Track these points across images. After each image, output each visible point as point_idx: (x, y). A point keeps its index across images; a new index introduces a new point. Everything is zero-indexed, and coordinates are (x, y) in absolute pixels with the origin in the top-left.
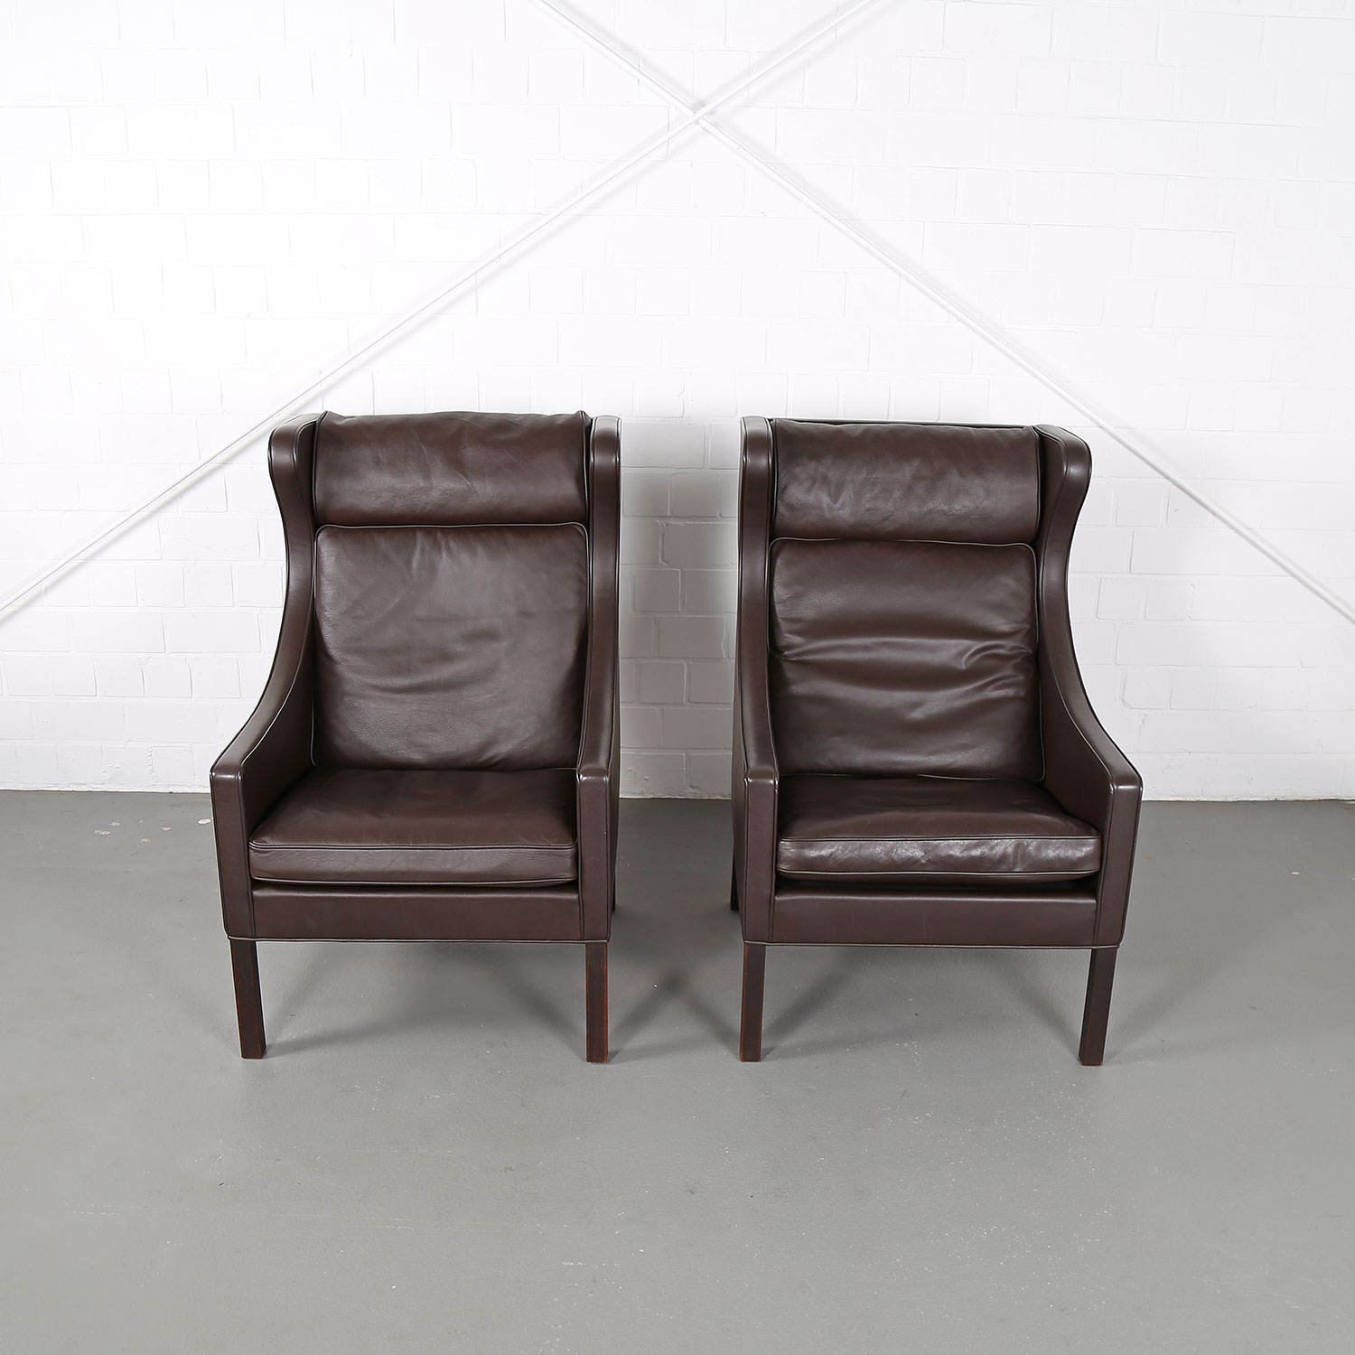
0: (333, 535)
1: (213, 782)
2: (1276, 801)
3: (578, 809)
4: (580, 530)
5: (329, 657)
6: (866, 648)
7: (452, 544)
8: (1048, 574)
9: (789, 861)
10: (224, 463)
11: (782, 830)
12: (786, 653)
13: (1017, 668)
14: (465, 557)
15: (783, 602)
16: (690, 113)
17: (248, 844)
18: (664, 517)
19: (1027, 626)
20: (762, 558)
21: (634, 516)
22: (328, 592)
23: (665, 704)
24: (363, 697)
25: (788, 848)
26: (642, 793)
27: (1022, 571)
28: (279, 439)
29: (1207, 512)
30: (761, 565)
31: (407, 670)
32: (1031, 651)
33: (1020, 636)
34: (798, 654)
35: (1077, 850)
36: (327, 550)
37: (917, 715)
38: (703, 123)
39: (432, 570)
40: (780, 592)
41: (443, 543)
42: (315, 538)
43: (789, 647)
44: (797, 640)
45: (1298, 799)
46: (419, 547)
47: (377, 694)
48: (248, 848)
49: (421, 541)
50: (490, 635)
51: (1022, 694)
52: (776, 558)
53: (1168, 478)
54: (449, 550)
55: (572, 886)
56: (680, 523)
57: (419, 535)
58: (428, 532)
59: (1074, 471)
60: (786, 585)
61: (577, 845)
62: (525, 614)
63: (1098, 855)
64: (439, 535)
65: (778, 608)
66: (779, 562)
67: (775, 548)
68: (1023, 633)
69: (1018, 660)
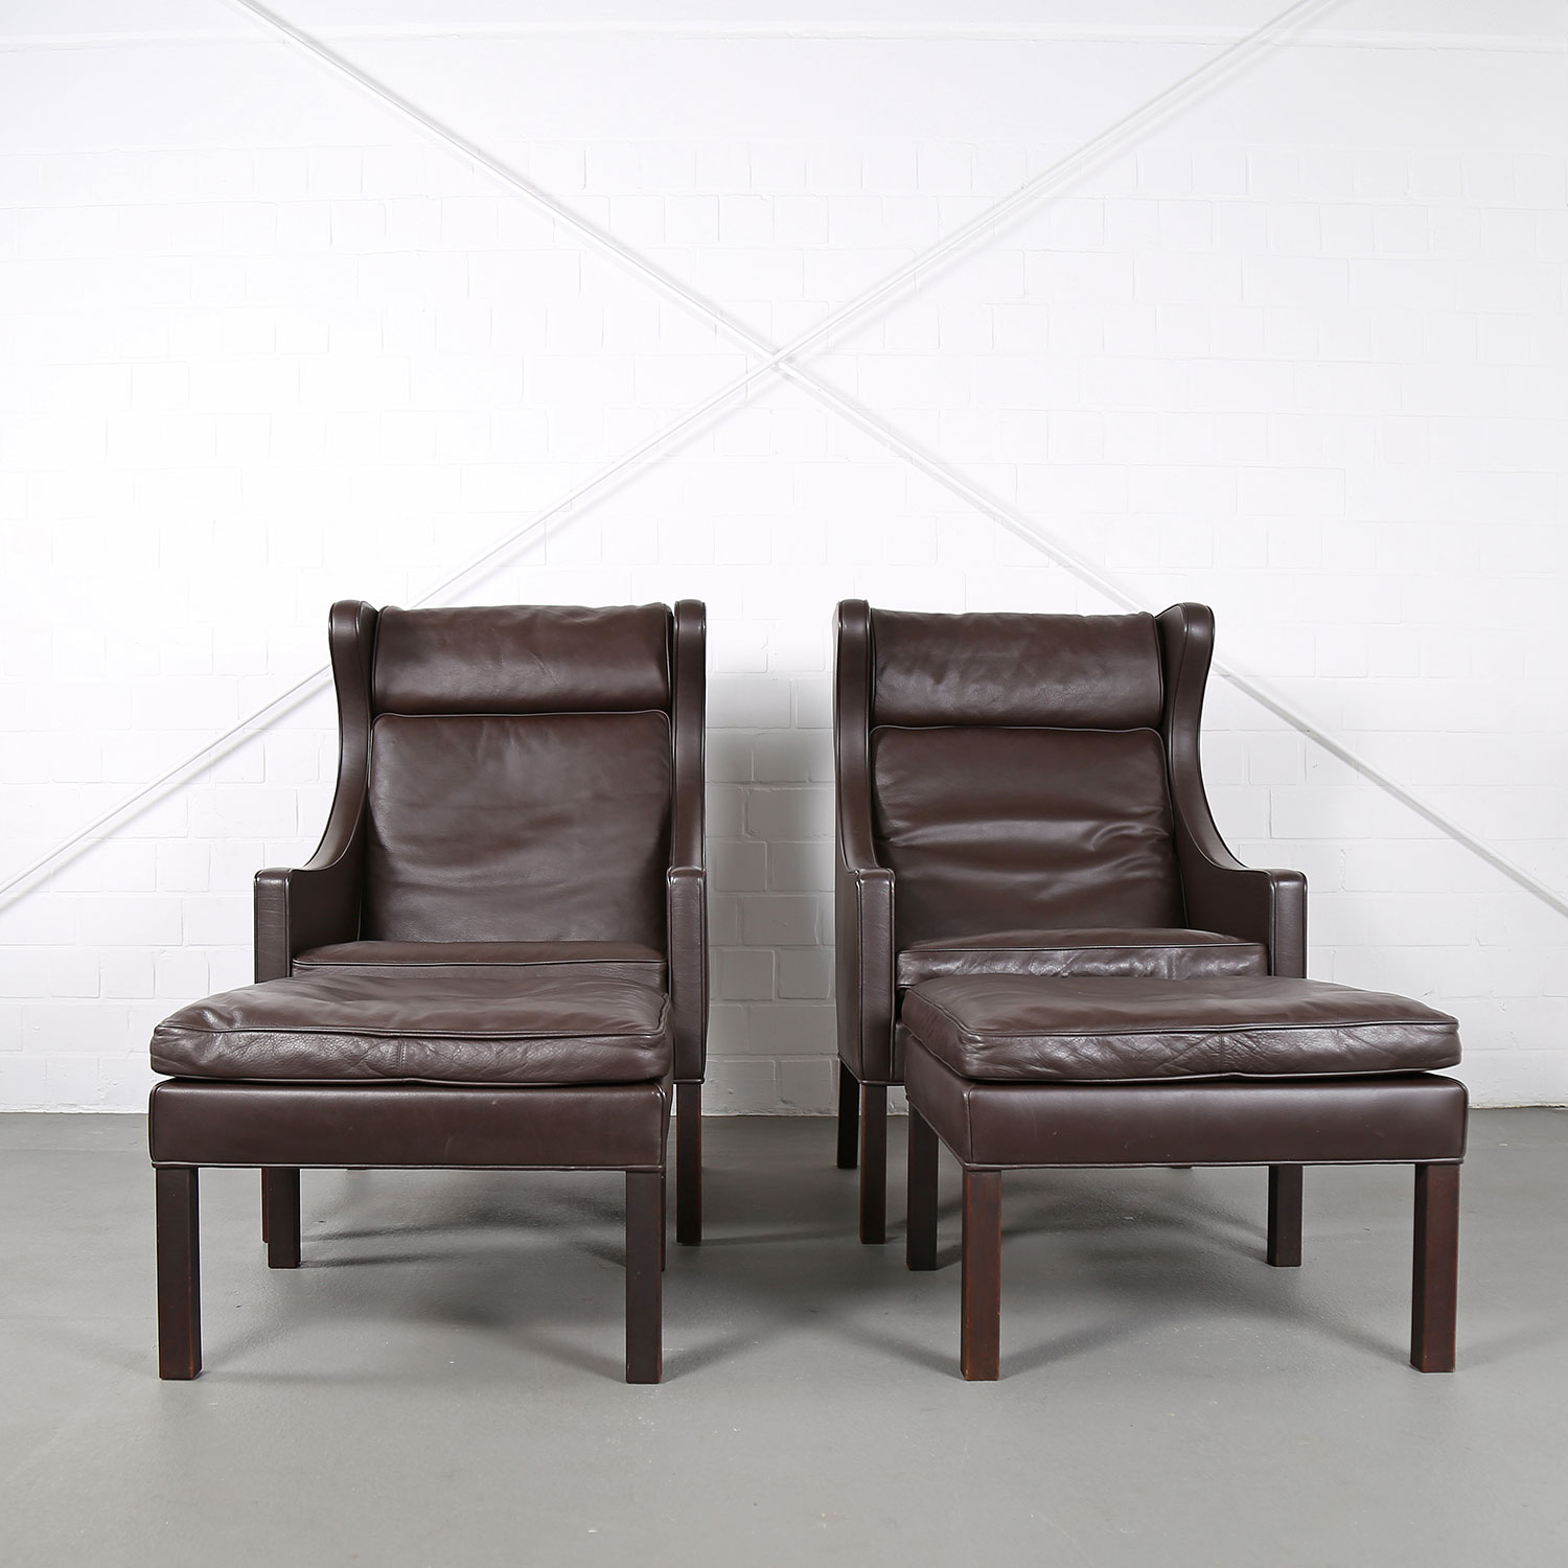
0: (392, 724)
3: (669, 914)
4: (662, 717)
5: (382, 847)
7: (522, 731)
8: (1177, 743)
9: (911, 975)
10: (264, 729)
12: (892, 840)
13: (1153, 849)
14: (535, 744)
15: (886, 788)
16: (768, 356)
17: (291, 962)
18: (748, 783)
19: (1161, 809)
22: (384, 793)
23: (752, 1000)
25: (909, 965)
26: (725, 1110)
27: (1150, 754)
32: (1166, 834)
33: (1155, 817)
34: (904, 840)
35: (1240, 960)
36: (383, 737)
37: (1045, 895)
38: (782, 365)
39: (498, 755)
40: (882, 780)
41: (512, 732)
42: (372, 727)
43: (897, 832)
44: (903, 825)
46: (484, 733)
47: (434, 883)
48: (291, 966)
49: (488, 729)
50: (561, 821)
51: (1160, 874)
52: (879, 740)
53: (1302, 730)
54: (518, 738)
56: (765, 789)
57: (486, 723)
58: (496, 720)
59: (1196, 631)
60: (888, 771)
61: (667, 961)
62: (601, 797)
63: (1264, 964)
64: (507, 723)
65: (882, 795)
66: (880, 749)
67: (875, 735)
68: (1155, 816)
69: (1154, 841)
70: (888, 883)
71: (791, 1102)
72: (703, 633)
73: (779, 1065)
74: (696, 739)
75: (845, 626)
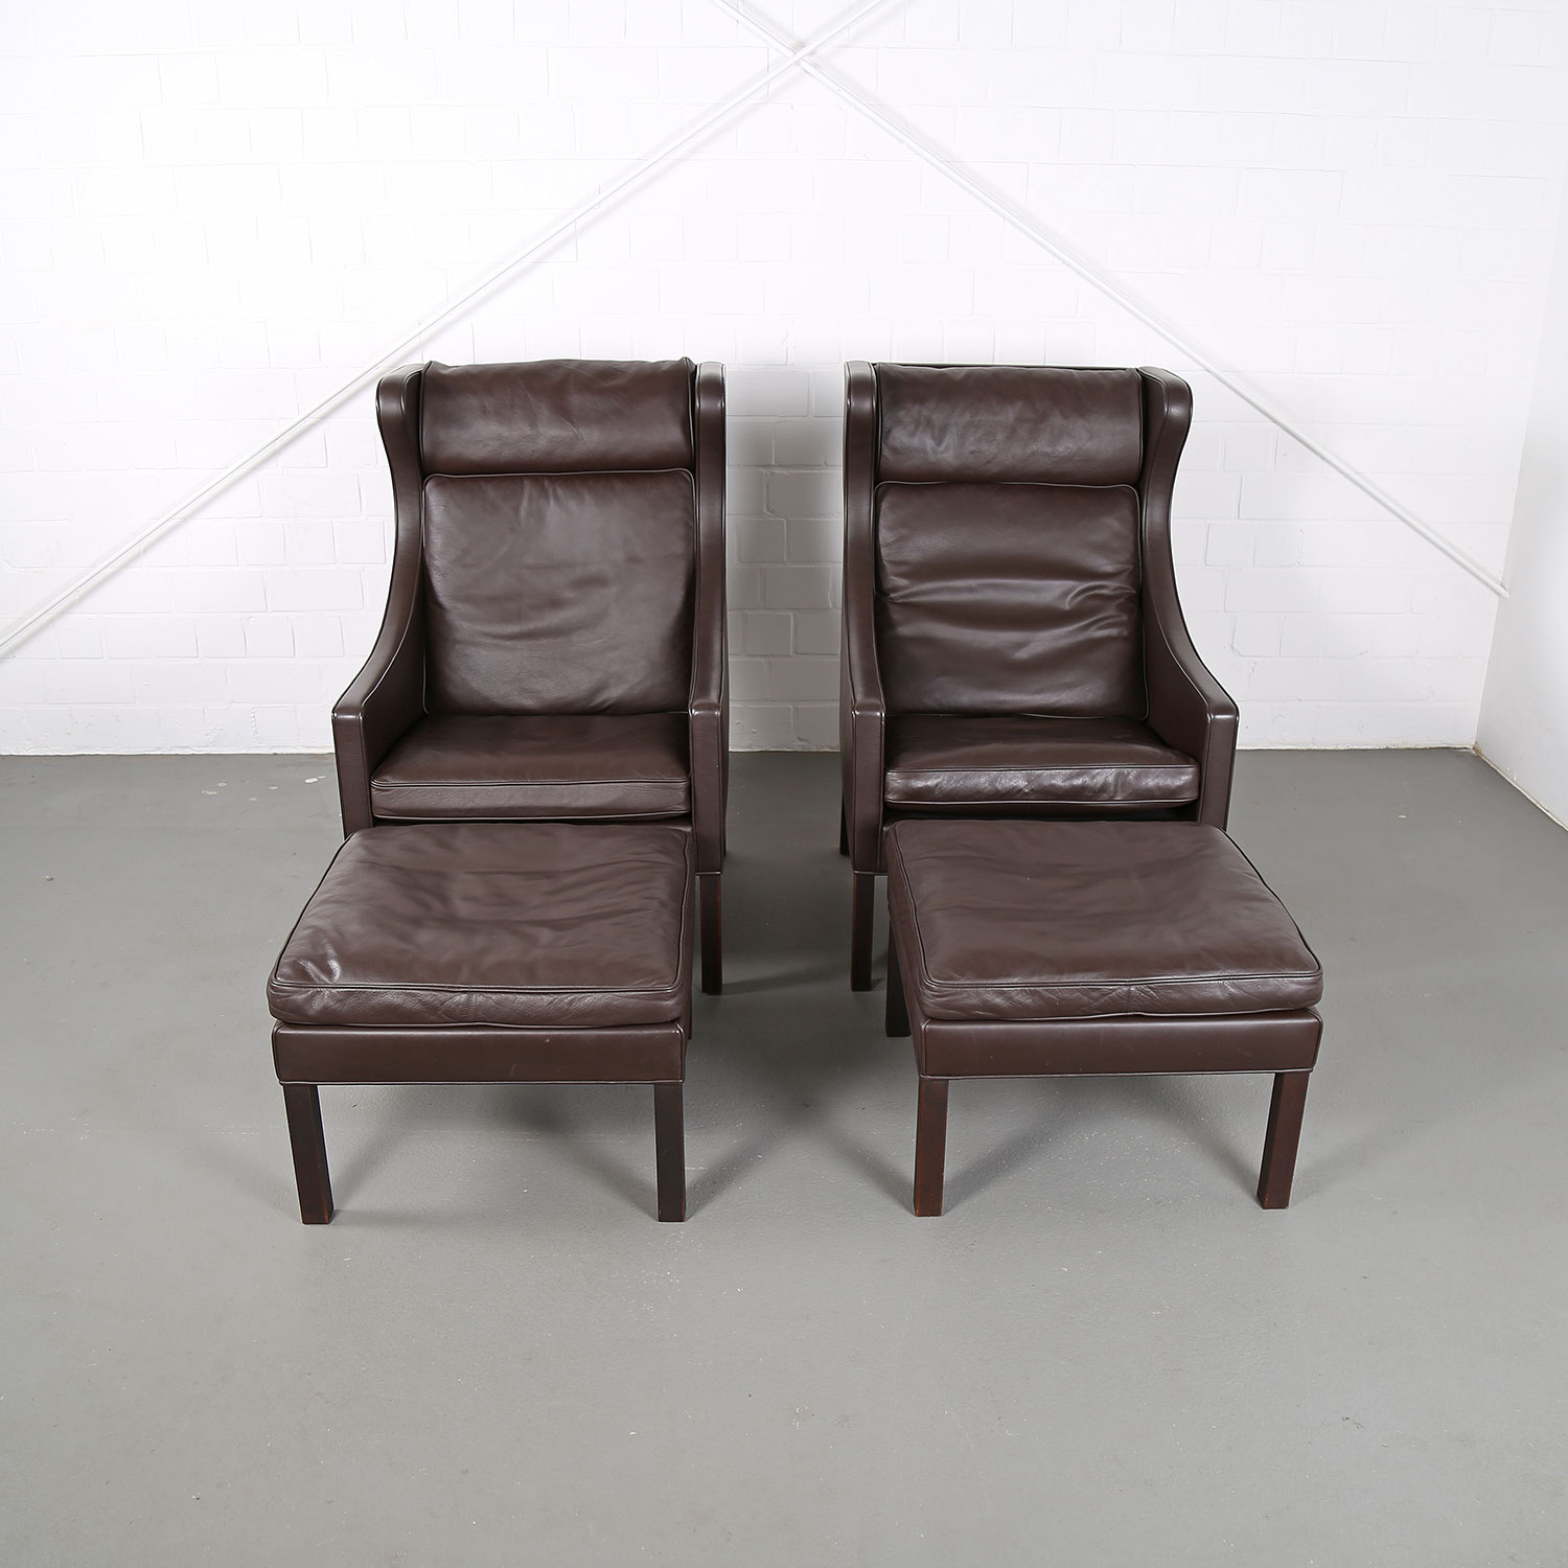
0: (441, 484)
1: (335, 722)
2: (1387, 749)
3: (691, 742)
4: (686, 476)
5: (440, 605)
6: (970, 590)
7: (560, 492)
8: (1152, 515)
9: (896, 791)
10: (324, 418)
11: (889, 761)
12: (892, 595)
13: (1121, 608)
14: (572, 504)
15: (888, 545)
16: (790, 54)
17: (370, 783)
18: (769, 466)
19: (1131, 567)
20: (867, 501)
21: (739, 465)
22: (437, 542)
23: (772, 655)
24: (474, 644)
25: (895, 779)
26: (750, 747)
27: (1126, 512)
28: (386, 389)
29: (1315, 456)
30: (866, 507)
31: (517, 617)
32: (1134, 592)
33: (1123, 577)
34: (902, 597)
35: (1178, 778)
36: (434, 497)
37: (1022, 654)
38: (803, 63)
39: (540, 517)
40: (885, 536)
41: (551, 491)
42: (423, 487)
43: (895, 589)
44: (902, 582)
45: (1409, 746)
46: (526, 495)
47: (488, 641)
48: (370, 787)
49: (528, 489)
50: (597, 581)
51: (1125, 633)
52: (881, 502)
53: (1275, 422)
54: (557, 498)
55: (686, 818)
56: (785, 472)
57: (527, 483)
58: (536, 480)
59: (1175, 411)
60: (891, 528)
61: (690, 779)
62: (633, 560)
63: (1196, 783)
64: (546, 483)
65: (884, 551)
66: (884, 506)
67: (879, 493)
68: (1126, 574)
69: (1122, 600)
70: (879, 714)
71: (806, 740)
72: (723, 410)
73: (796, 709)
74: (719, 507)
75: (853, 404)
